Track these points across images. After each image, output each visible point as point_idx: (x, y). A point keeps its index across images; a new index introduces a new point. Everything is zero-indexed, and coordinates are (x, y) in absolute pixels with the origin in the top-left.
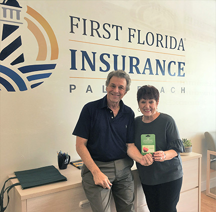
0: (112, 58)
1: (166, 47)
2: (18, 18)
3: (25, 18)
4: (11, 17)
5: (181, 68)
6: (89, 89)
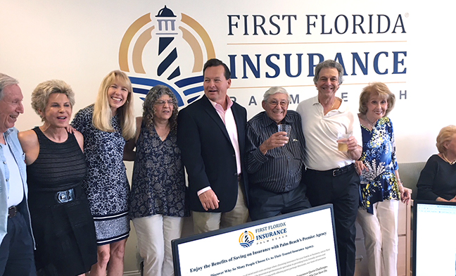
0: (283, 58)
1: (371, 32)
2: (173, 29)
3: (180, 28)
4: (167, 29)
5: (400, 60)
6: (253, 101)
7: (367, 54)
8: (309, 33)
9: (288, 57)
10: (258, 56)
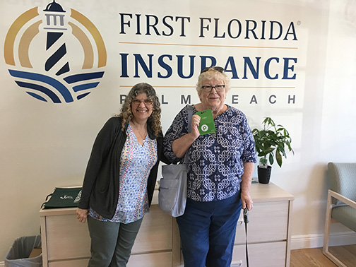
1: (263, 38)
2: (62, 24)
4: (55, 24)
5: (290, 66)
7: (258, 59)
8: (202, 36)
9: (180, 58)
10: (151, 56)
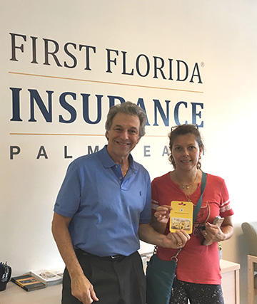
0: (80, 99)
1: (171, 79)
5: (197, 112)
6: (42, 153)
7: (168, 102)
8: (109, 71)
9: (86, 97)
10: (50, 93)
